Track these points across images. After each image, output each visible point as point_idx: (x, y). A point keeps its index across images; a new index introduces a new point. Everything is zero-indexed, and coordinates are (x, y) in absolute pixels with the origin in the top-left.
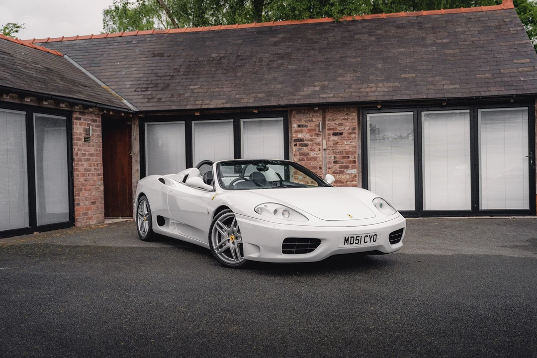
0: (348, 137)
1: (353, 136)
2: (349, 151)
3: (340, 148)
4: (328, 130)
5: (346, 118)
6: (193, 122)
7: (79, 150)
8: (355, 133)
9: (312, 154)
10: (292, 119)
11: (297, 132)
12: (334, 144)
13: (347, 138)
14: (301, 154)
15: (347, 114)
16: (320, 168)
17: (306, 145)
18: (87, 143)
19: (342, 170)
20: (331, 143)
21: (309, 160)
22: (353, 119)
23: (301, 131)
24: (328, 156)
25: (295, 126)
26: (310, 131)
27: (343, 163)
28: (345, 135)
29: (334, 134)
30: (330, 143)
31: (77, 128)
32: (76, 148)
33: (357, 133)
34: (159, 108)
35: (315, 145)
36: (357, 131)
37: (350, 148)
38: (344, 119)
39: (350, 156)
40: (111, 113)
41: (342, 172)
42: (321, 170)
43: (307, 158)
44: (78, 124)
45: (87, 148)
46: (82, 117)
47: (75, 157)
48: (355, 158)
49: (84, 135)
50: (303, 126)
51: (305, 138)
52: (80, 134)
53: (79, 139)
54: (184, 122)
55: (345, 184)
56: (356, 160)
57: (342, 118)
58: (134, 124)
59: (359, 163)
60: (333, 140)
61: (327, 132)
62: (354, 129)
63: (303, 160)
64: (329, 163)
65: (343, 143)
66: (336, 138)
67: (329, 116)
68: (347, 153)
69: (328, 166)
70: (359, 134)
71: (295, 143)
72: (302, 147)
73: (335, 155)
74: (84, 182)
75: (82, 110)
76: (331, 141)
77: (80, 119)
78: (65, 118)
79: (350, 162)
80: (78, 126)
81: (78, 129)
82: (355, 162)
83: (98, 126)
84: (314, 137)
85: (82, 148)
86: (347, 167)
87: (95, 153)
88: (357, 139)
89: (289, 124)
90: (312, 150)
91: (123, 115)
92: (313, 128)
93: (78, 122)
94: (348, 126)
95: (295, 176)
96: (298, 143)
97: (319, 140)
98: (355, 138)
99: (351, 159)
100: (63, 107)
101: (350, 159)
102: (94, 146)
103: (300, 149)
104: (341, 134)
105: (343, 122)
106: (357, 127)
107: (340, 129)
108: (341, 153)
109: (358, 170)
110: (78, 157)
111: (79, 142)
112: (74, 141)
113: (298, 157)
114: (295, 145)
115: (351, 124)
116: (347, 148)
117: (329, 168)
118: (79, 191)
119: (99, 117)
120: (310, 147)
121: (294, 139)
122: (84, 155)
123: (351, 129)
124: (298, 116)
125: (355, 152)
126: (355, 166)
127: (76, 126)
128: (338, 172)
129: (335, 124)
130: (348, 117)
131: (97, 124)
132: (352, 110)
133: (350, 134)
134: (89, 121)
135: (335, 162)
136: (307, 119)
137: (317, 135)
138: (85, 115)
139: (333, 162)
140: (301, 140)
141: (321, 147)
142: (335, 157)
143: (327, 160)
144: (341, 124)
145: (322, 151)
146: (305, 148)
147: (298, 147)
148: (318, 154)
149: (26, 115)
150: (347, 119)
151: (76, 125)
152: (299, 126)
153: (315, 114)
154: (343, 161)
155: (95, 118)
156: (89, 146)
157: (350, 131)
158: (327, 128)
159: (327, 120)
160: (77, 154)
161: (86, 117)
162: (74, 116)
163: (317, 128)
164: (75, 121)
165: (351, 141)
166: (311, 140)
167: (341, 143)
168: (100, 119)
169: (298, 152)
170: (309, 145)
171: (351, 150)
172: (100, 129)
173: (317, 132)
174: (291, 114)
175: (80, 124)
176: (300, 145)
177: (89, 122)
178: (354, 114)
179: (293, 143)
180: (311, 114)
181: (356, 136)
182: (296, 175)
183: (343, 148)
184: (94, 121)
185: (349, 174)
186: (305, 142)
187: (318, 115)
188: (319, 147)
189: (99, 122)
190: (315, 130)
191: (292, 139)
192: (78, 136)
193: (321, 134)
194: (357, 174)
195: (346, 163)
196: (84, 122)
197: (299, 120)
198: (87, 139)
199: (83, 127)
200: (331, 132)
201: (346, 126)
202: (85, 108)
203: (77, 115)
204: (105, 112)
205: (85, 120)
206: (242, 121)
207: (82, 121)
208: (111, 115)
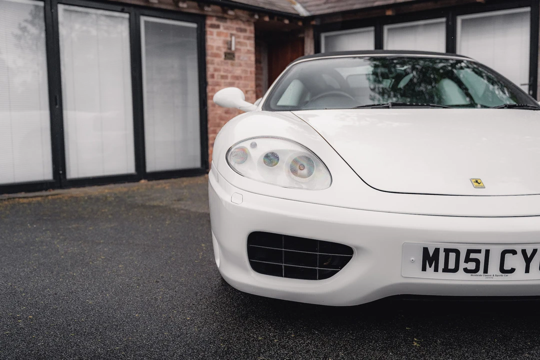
6: (386, 28)
7: (216, 70)
18: (230, 62)
31: (212, 39)
32: (210, 69)
34: (337, 10)
40: (267, 19)
44: (215, 34)
45: (230, 68)
46: (222, 24)
47: (210, 80)
49: (224, 50)
52: (218, 48)
53: (216, 55)
54: (372, 28)
58: (308, 36)
74: (224, 115)
75: (220, 15)
77: (218, 27)
78: (194, 25)
80: (215, 36)
81: (216, 40)
83: (249, 38)
85: (222, 68)
87: (243, 75)
91: (287, 22)
93: (215, 31)
100: (183, 8)
102: (240, 65)
110: (215, 80)
111: (216, 60)
112: (209, 58)
118: (215, 126)
119: (249, 25)
122: (223, 77)
127: (211, 37)
134: (233, 30)
138: (226, 22)
149: (130, 19)
151: (212, 34)
155: (243, 26)
156: (232, 65)
160: (213, 76)
161: (229, 24)
162: (209, 22)
164: (209, 30)
168: (252, 28)
172: (252, 42)
175: (219, 34)
177: (234, 32)
184: (244, 31)
189: (251, 32)
192: (215, 51)
196: (225, 31)
198: (230, 55)
199: (222, 38)
202: (225, 12)
203: (214, 21)
204: (257, 17)
205: (227, 28)
206: (459, 19)
207: (221, 29)
208: (266, 22)
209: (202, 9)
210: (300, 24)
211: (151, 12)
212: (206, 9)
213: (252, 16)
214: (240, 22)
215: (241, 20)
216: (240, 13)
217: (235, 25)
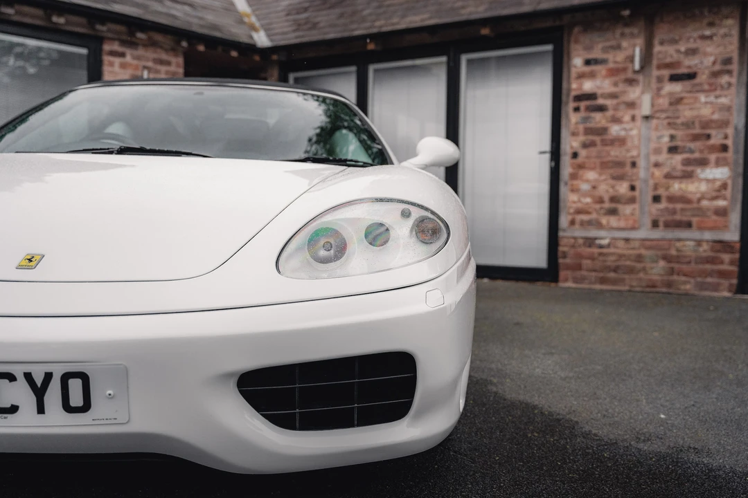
0: (710, 85)
1: (725, 79)
2: (712, 121)
3: (686, 113)
4: (659, 67)
5: (708, 33)
6: (371, 68)
8: (729, 72)
9: (615, 130)
10: (573, 46)
11: (581, 76)
12: (671, 104)
13: (706, 87)
14: (588, 131)
15: (711, 24)
16: (634, 164)
17: (601, 109)
19: (689, 168)
20: (663, 102)
21: (606, 145)
22: (725, 35)
23: (592, 75)
24: (654, 135)
25: (577, 62)
26: (613, 72)
27: (692, 151)
28: (702, 78)
29: (674, 78)
30: (661, 101)
31: (112, 72)
33: (735, 73)
35: (622, 107)
36: (735, 67)
37: (713, 113)
38: (703, 38)
39: (713, 132)
40: (201, 48)
41: (688, 176)
42: (635, 170)
43: (602, 141)
44: (117, 65)
46: (129, 54)
48: (726, 137)
50: (596, 62)
51: (599, 92)
54: (355, 68)
55: (695, 205)
56: (729, 142)
57: (695, 35)
58: (272, 76)
59: (736, 152)
60: (671, 94)
61: (655, 73)
62: (728, 61)
63: (593, 144)
64: (657, 151)
65: (696, 99)
66: (677, 88)
67: (661, 32)
68: (706, 124)
69: (653, 159)
70: (740, 74)
71: (576, 104)
72: (593, 115)
73: (673, 132)
75: (124, 37)
76: (663, 96)
77: (122, 55)
78: (84, 51)
79: (712, 149)
80: (117, 68)
82: (724, 148)
84: (621, 87)
86: (703, 163)
88: (733, 90)
89: (565, 58)
90: (616, 120)
91: (234, 54)
92: (620, 66)
93: (117, 61)
94: (711, 55)
95: (572, 185)
96: (583, 104)
97: (634, 93)
98: (730, 84)
99: (716, 140)
100: (60, 24)
101: (712, 141)
103: (586, 119)
104: (691, 76)
105: (699, 44)
106: (735, 56)
107: (689, 63)
108: (688, 125)
109: (733, 170)
113: (582, 138)
114: (577, 109)
115: (721, 49)
116: (706, 112)
117: (657, 165)
119: (176, 56)
120: (610, 113)
121: (573, 93)
123: (719, 61)
124: (586, 39)
125: (724, 124)
126: (725, 159)
127: (110, 69)
128: (678, 174)
129: (678, 51)
130: (714, 30)
131: (173, 68)
132: (725, 11)
133: (715, 74)
134: (147, 61)
135: (673, 150)
136: (608, 44)
137: (631, 82)
138: (136, 49)
139: (665, 150)
140: (591, 96)
141: (637, 113)
142: (672, 137)
143: (653, 145)
144: (692, 52)
145: (639, 122)
146: (598, 116)
147: (582, 114)
148: (631, 129)
150: (710, 37)
151: (111, 64)
152: (588, 62)
153: (627, 30)
154: (692, 145)
155: (164, 56)
157: (717, 67)
158: (655, 62)
159: (656, 42)
161: (141, 51)
162: (107, 47)
163: (630, 65)
164: (106, 59)
165: (718, 92)
166: (613, 96)
167: (691, 101)
168: (181, 60)
169: (581, 127)
170: (610, 107)
171: (716, 117)
173: (630, 75)
174: (570, 34)
175: (123, 66)
176: (589, 109)
177: (150, 64)
178: (730, 22)
179: (572, 105)
180: (618, 32)
181: (734, 80)
182: (575, 182)
183: (695, 113)
184: (168, 63)
185: (708, 181)
186: (600, 101)
187: (635, 31)
188: (631, 112)
189: (178, 66)
190: (624, 70)
191: (568, 95)
193: (640, 78)
194: (730, 182)
195: (701, 151)
196: (135, 62)
197: (589, 48)
199: (130, 72)
200: (666, 73)
201: (706, 54)
202: (132, 34)
203: (116, 47)
204: (184, 44)
205: (138, 58)
206: (464, 58)
207: (128, 59)
208: (200, 52)
209: (93, 27)
210: (257, 58)
211: (10, 29)
212: (99, 27)
213: (178, 43)
214: (159, 50)
215: (161, 47)
216: (158, 37)
217: (151, 54)
